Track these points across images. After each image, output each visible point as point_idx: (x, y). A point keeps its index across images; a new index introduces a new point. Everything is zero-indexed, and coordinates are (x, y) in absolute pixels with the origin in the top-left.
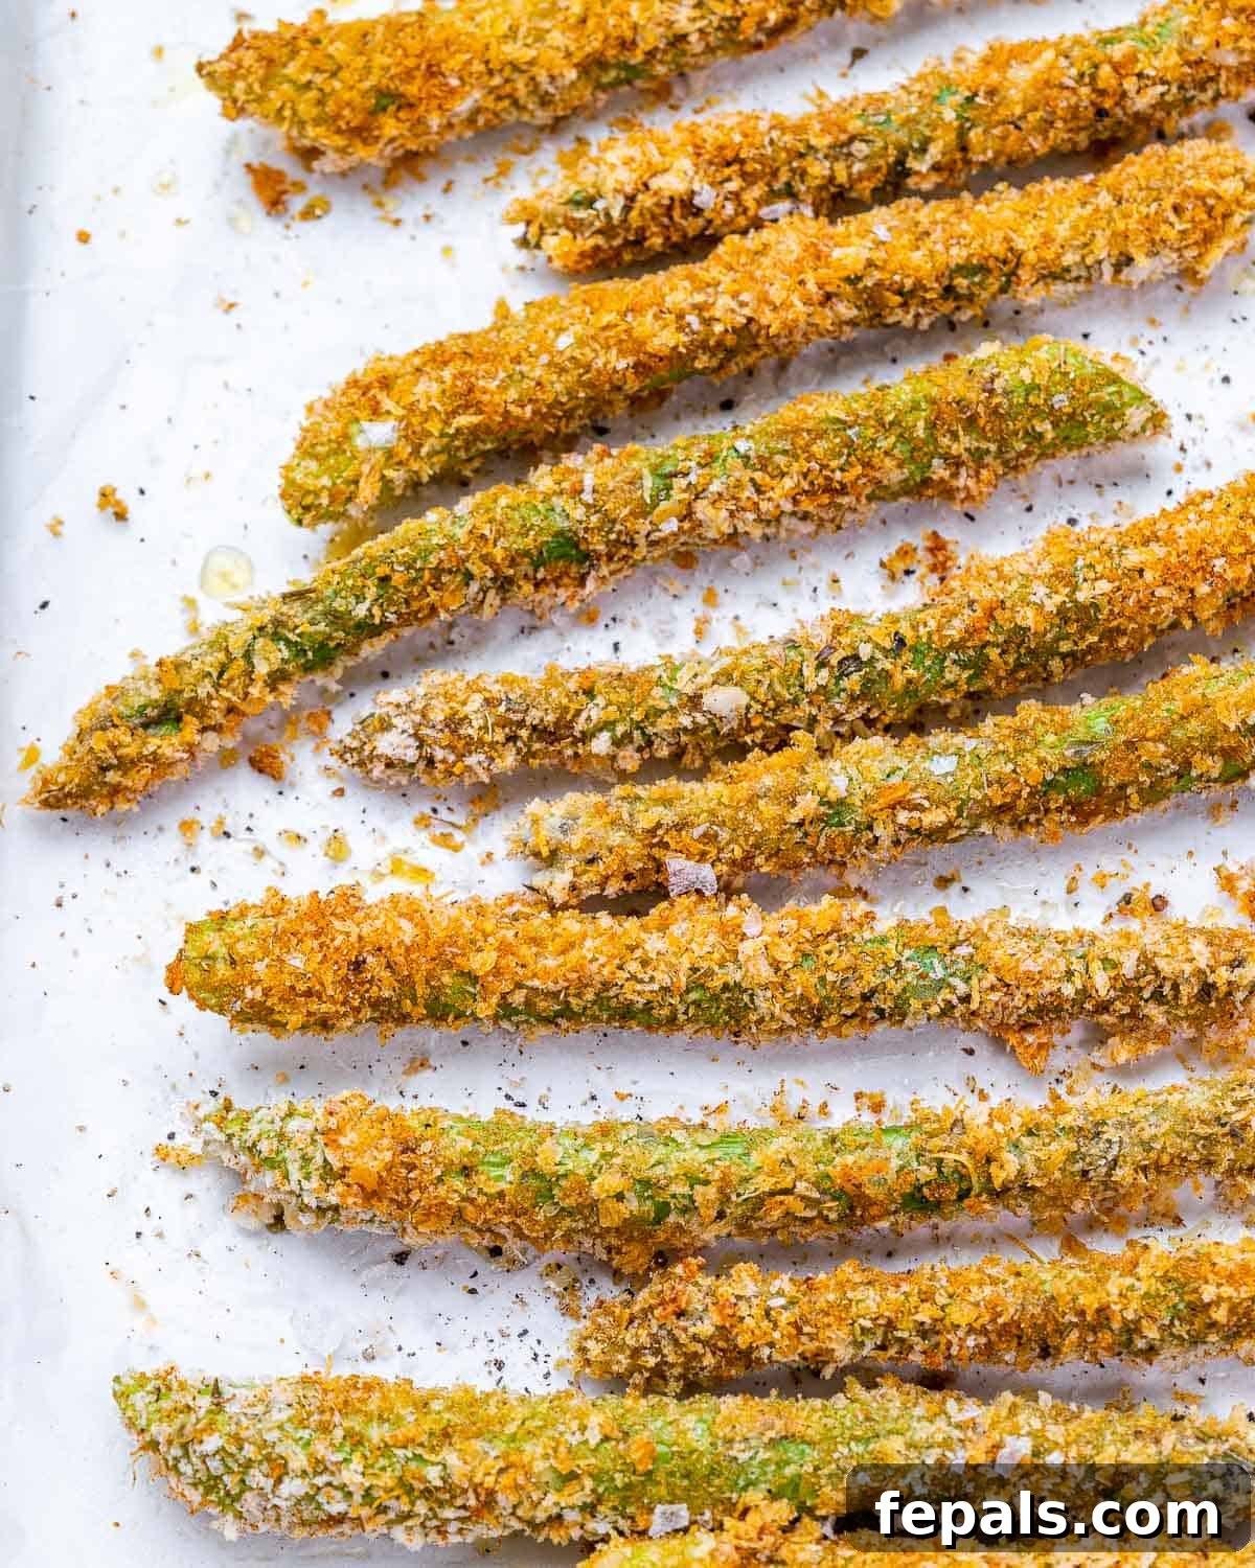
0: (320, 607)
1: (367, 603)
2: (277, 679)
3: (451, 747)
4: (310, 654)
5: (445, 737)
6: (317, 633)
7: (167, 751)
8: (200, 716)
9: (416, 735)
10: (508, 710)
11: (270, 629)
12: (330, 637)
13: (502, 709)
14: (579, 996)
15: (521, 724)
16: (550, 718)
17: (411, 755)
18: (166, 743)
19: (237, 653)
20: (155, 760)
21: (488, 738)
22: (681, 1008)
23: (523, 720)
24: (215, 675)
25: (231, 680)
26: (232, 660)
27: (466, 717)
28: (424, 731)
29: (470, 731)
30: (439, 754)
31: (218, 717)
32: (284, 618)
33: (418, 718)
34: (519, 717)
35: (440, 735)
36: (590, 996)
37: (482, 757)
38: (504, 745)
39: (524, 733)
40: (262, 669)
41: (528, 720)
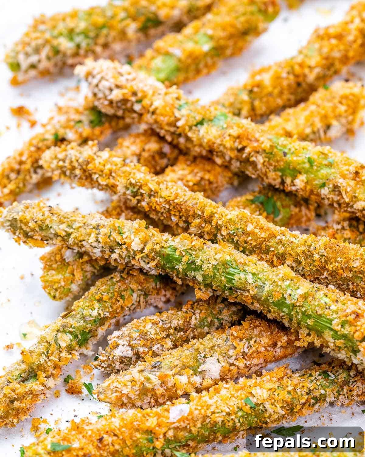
0: (78, 316)
1: (97, 309)
2: (70, 349)
3: (144, 345)
4: (80, 336)
5: (142, 342)
6: (80, 326)
7: (36, 387)
8: (45, 371)
9: (129, 345)
10: (163, 324)
11: (61, 330)
12: (86, 328)
13: (161, 324)
14: (195, 426)
15: (170, 328)
16: (181, 322)
17: (130, 353)
18: (33, 385)
19: (52, 342)
20: (31, 393)
21: (158, 337)
22: (237, 421)
23: (171, 326)
24: (46, 353)
25: (52, 354)
26: (50, 345)
27: (147, 331)
28: (133, 342)
29: (151, 336)
30: (141, 350)
31: (51, 371)
32: (66, 324)
33: (128, 338)
34: (168, 325)
35: (139, 342)
36: (199, 425)
37: (159, 345)
38: (165, 338)
39: (172, 331)
40: (63, 345)
41: (173, 326)
